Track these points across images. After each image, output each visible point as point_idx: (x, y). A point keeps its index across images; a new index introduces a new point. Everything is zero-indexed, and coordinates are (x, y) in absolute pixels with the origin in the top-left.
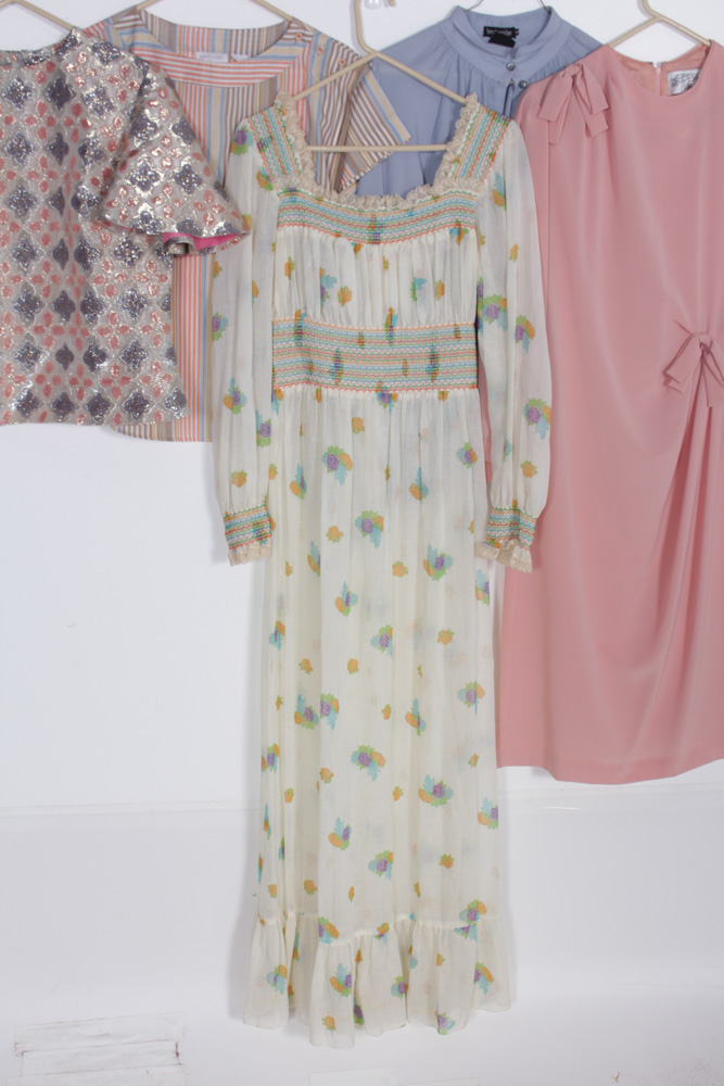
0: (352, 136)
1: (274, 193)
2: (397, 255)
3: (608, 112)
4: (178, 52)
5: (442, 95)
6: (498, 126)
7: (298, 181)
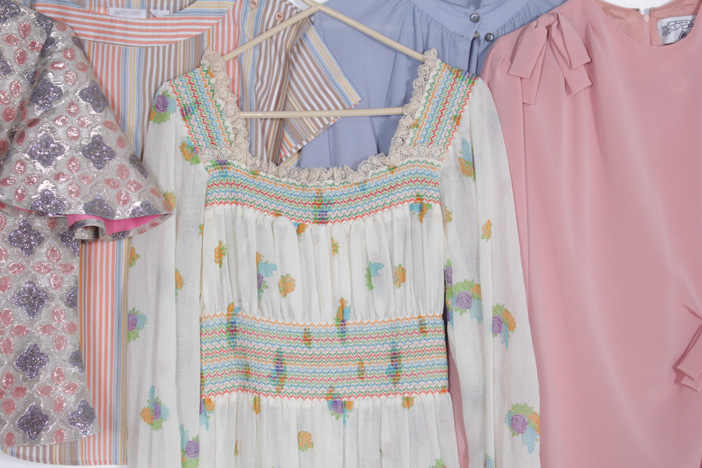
0: (292, 99)
1: (201, 166)
2: (348, 236)
3: (590, 65)
4: (88, 8)
5: (396, 51)
6: (463, 85)
7: (229, 152)
